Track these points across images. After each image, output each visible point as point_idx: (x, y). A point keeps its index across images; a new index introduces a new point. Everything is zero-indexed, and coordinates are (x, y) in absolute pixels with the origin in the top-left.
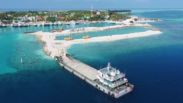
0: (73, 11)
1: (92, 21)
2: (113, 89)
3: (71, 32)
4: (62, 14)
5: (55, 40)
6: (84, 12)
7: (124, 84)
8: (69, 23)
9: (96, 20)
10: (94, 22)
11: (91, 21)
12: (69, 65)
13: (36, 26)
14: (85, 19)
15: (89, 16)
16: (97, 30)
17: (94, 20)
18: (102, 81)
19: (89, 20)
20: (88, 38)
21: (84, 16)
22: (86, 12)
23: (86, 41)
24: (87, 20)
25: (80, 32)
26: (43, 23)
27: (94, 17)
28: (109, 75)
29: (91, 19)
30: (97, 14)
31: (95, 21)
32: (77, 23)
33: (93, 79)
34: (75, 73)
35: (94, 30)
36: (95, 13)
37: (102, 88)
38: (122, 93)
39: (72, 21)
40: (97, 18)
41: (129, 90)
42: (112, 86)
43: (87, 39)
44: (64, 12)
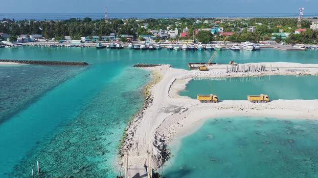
0: (259, 20)
1: (294, 44)
3: (228, 74)
4: (235, 25)
6: (282, 22)
8: (237, 48)
9: (305, 43)
10: (298, 46)
11: (290, 45)
13: (172, 49)
14: (279, 39)
15: (289, 31)
16: (298, 73)
17: (300, 42)
19: (288, 41)
20: (263, 101)
21: (278, 31)
22: (285, 23)
23: (255, 111)
24: (283, 40)
25: (250, 74)
26: (185, 45)
27: (301, 36)
29: (293, 40)
30: (312, 27)
31: (303, 45)
32: (256, 47)
35: (290, 72)
36: (307, 25)
39: (246, 43)
40: (307, 37)
43: (259, 104)
44: (243, 20)
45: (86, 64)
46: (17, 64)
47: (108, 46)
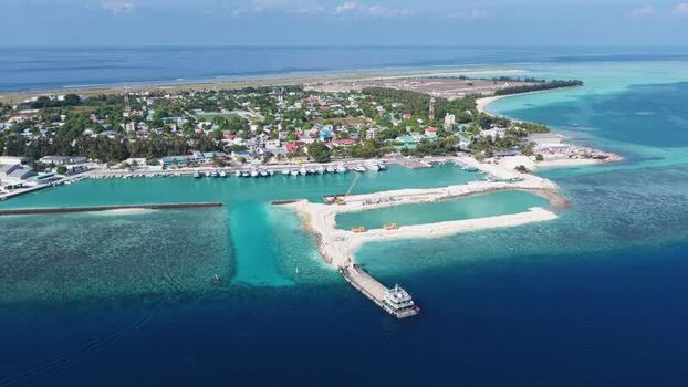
1: (422, 157)
2: (396, 311)
3: (364, 206)
5: (336, 228)
7: (410, 307)
8: (361, 168)
11: (418, 160)
12: (357, 280)
14: (405, 152)
15: (419, 130)
18: (389, 302)
21: (407, 130)
23: (390, 236)
25: (382, 205)
28: (396, 297)
30: (446, 120)
33: (381, 299)
34: (363, 292)
37: (388, 309)
38: (405, 314)
41: (413, 312)
42: (397, 307)
43: (392, 230)
45: (220, 205)
46: (150, 211)
47: (208, 174)
